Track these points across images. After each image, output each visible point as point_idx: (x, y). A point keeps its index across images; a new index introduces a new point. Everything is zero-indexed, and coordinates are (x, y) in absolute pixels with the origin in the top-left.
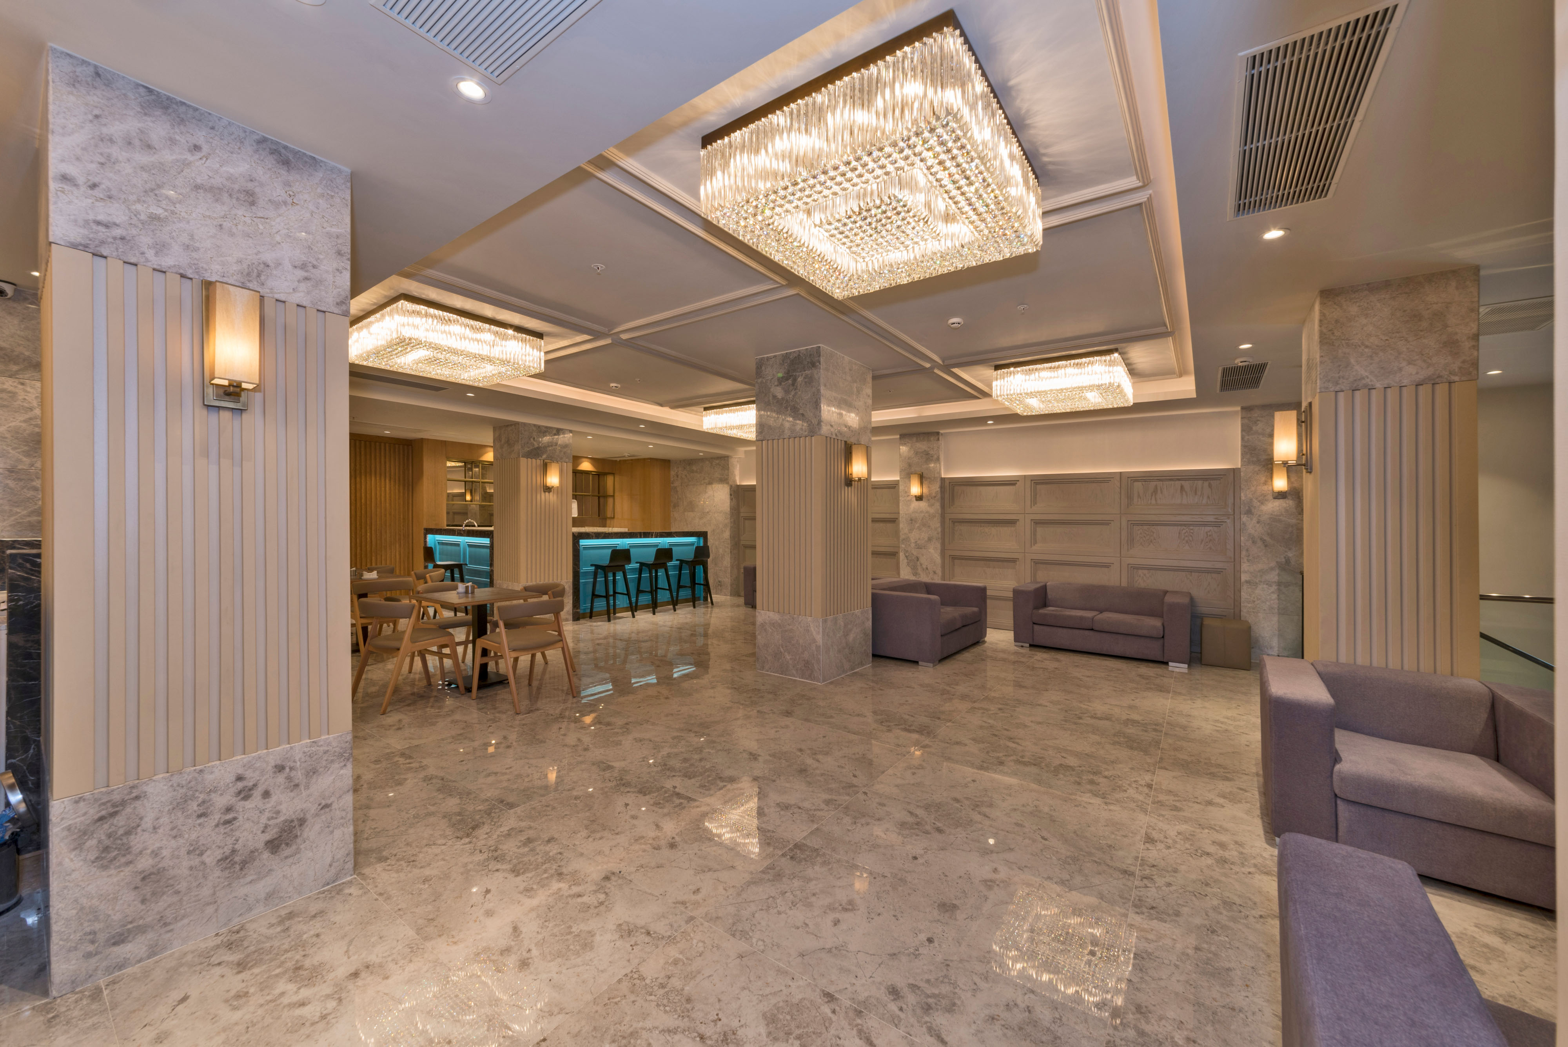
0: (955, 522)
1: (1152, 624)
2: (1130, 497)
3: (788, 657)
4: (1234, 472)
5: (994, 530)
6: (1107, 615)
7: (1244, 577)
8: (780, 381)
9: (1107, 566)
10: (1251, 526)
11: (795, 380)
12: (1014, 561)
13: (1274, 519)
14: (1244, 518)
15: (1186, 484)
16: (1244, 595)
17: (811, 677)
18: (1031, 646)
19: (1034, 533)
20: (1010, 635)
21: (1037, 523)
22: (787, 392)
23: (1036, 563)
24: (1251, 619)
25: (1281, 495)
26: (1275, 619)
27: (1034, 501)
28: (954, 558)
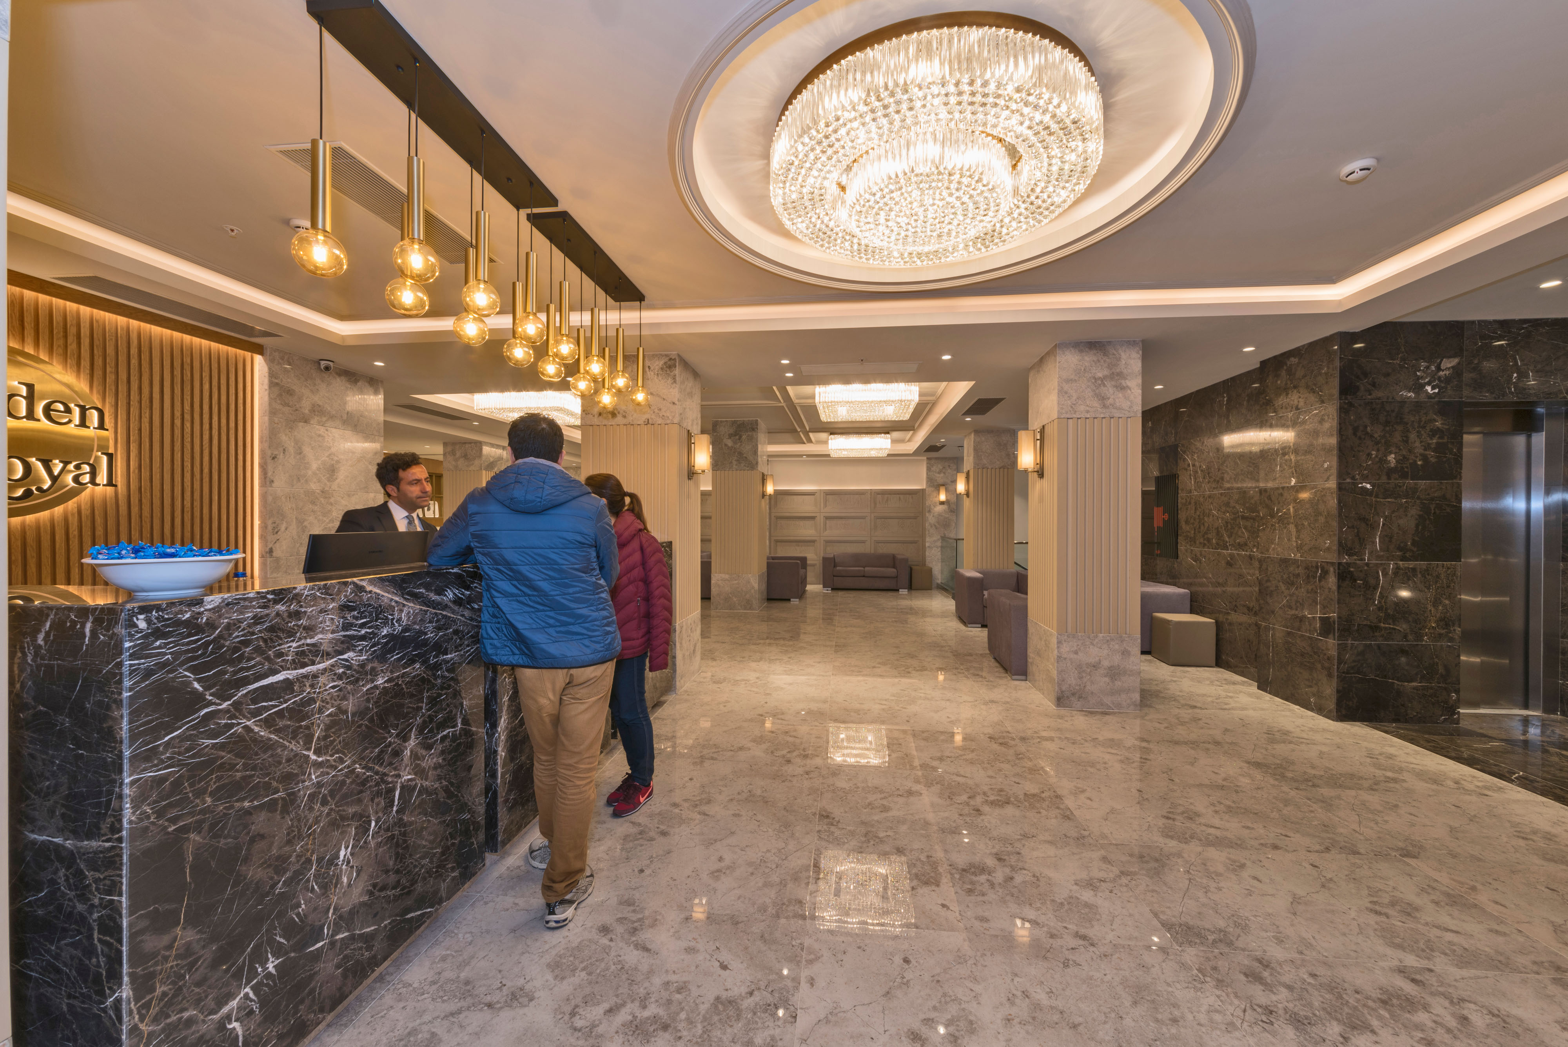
0: (778, 518)
1: (891, 571)
2: (875, 504)
3: (735, 599)
4: (923, 490)
5: (802, 523)
6: (867, 569)
7: (927, 545)
8: (730, 436)
9: (864, 542)
10: (931, 519)
11: (741, 437)
12: (814, 541)
13: (940, 515)
14: (927, 514)
15: (902, 496)
16: (927, 554)
17: (750, 609)
18: (833, 589)
19: (825, 524)
20: (821, 586)
21: (827, 518)
22: (735, 443)
23: (828, 542)
24: (930, 565)
25: (942, 503)
26: (940, 564)
27: (825, 506)
28: (777, 541)
